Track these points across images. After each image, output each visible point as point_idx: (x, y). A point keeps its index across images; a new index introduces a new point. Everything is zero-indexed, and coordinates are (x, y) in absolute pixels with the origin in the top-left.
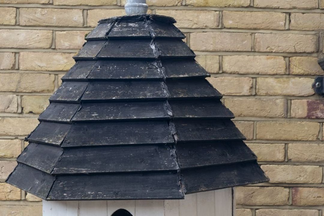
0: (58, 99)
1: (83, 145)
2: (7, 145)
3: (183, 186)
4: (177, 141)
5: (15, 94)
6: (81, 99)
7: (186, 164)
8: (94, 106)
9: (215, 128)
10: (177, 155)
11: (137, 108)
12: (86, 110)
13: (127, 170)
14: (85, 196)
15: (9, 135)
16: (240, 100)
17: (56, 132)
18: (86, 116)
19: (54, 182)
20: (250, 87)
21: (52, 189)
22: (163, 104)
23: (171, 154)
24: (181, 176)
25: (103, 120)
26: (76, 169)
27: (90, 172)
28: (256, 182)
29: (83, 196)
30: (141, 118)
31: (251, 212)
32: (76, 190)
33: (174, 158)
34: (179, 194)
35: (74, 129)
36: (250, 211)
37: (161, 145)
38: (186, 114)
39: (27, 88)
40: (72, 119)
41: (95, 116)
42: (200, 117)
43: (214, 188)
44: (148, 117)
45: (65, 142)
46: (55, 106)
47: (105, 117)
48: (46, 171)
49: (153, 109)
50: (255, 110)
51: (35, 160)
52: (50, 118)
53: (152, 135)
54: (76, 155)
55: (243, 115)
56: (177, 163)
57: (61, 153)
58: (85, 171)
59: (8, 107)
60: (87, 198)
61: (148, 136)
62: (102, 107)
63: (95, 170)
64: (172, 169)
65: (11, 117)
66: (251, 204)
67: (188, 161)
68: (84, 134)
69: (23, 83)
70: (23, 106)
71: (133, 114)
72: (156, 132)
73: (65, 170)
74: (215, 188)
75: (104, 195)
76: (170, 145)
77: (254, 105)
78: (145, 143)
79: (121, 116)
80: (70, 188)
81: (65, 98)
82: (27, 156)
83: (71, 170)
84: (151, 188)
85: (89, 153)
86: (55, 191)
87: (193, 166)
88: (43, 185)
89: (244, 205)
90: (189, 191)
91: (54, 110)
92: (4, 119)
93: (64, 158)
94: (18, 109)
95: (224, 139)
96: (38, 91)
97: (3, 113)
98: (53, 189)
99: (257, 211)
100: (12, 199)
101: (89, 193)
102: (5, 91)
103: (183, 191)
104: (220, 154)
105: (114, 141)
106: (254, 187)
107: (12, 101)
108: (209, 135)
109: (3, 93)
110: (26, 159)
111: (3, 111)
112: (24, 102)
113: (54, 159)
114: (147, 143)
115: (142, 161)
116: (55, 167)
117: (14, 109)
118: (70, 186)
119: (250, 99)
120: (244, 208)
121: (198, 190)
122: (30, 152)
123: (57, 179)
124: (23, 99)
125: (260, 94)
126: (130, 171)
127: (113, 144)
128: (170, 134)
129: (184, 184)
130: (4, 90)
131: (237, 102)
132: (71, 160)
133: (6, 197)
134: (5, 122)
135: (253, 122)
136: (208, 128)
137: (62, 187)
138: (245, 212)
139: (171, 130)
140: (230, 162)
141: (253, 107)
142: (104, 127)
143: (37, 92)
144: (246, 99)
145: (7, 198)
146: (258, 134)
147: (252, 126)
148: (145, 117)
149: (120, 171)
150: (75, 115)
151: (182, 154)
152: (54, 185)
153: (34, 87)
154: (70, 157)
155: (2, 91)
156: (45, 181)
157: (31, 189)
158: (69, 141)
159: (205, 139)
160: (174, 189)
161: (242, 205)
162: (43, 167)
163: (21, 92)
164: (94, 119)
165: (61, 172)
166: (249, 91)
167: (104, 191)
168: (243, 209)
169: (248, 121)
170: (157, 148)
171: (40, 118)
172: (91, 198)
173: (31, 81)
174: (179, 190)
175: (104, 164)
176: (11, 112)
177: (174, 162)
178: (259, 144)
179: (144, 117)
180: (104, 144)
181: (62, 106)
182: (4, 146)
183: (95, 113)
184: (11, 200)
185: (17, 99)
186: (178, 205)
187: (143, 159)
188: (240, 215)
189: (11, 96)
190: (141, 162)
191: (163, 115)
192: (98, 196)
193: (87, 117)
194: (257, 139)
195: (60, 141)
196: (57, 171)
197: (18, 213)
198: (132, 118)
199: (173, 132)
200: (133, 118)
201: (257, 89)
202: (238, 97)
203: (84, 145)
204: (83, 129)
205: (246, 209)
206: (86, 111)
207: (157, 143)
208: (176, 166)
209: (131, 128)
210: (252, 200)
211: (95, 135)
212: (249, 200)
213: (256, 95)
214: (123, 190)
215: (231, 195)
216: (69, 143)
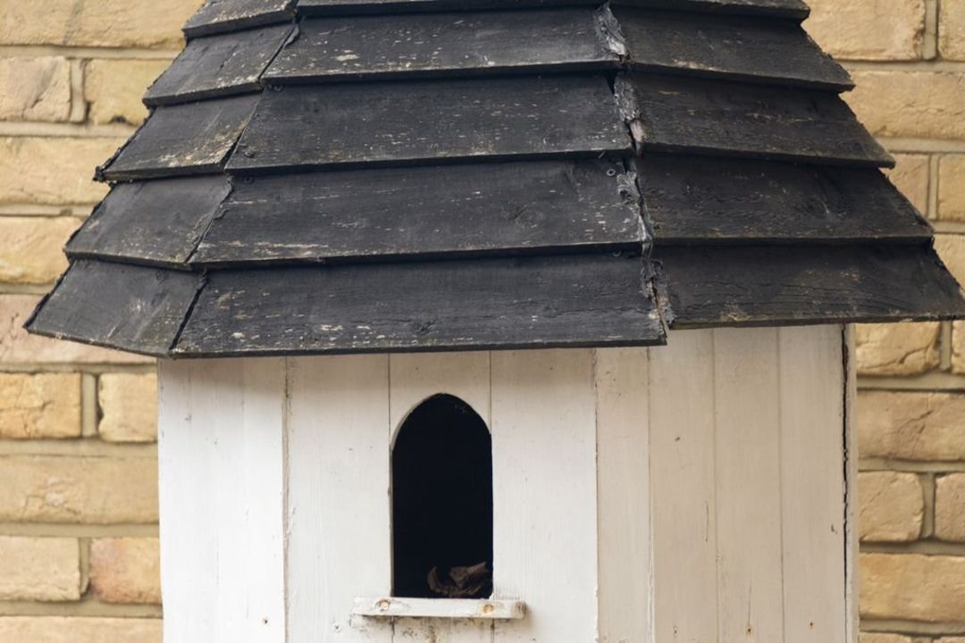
0: (216, 20)
1: (303, 163)
2: (30, 240)
3: (663, 300)
4: (640, 143)
5: (60, 54)
6: (298, 5)
7: (674, 226)
8: (345, 29)
9: (780, 116)
10: (640, 192)
11: (498, 32)
12: (316, 41)
13: (460, 245)
14: (309, 339)
15: (39, 201)
16: (878, 76)
17: (207, 129)
18: (314, 62)
19: (199, 292)
20: (915, 29)
21: (191, 318)
22: (592, 19)
23: (619, 190)
24: (657, 264)
25: (377, 73)
26: (276, 246)
27: (329, 255)
28: (928, 314)
29: (302, 338)
30: (512, 65)
31: (917, 483)
32: (277, 318)
33: (632, 202)
34: (648, 325)
35: (270, 109)
36: (914, 482)
37: (584, 160)
38: (675, 57)
39: (105, 31)
40: (266, 72)
41: (348, 61)
42: (725, 71)
43: (773, 318)
44: (536, 60)
45: (237, 152)
46: (206, 49)
47: (383, 64)
48: (169, 259)
49: (555, 36)
50: (935, 114)
51: (133, 235)
52: (184, 88)
53: (553, 126)
54: (278, 198)
55: (892, 132)
56: (640, 221)
57: (225, 193)
58: (309, 253)
59: (37, 101)
60: (315, 346)
61: (537, 129)
62: (374, 33)
63: (345, 246)
64: (624, 241)
65: (46, 137)
66: (920, 456)
67: (679, 216)
68: (308, 126)
69: (92, 15)
70: (89, 98)
71: (485, 54)
72: (566, 115)
73: (236, 248)
74: (778, 318)
75: (379, 333)
76: (619, 160)
77: (930, 96)
78: (527, 152)
79: (440, 60)
80: (255, 311)
81: (238, 12)
82: (103, 230)
83: (261, 248)
84: (547, 308)
85: (325, 191)
86: (202, 325)
87: (700, 235)
88: (158, 310)
89: (894, 460)
90: (685, 319)
91: (200, 61)
92: (21, 144)
93: (235, 209)
94: (71, 107)
95: (813, 154)
96: (147, 41)
97: (19, 121)
98: (196, 317)
99: (941, 481)
100: (49, 432)
101: (324, 328)
102: (27, 42)
103: (663, 316)
104: (799, 207)
105: (414, 146)
106: (930, 394)
107: (49, 79)
108: (760, 136)
109: (19, 50)
110: (100, 240)
111: (20, 113)
112: (96, 82)
113: (198, 218)
114: (535, 151)
115: (516, 216)
116: (201, 239)
117: (59, 107)
118: (257, 306)
119: (916, 75)
120: (892, 470)
121: (718, 317)
122: (114, 213)
123: (208, 281)
124: (91, 71)
125: (953, 54)
126: (470, 248)
127: (412, 158)
128: (616, 120)
129: (665, 292)
130: (22, 41)
131: (868, 85)
132: (263, 215)
133: (26, 426)
134: (24, 153)
135: (926, 158)
136: (756, 115)
137: (226, 310)
138: (896, 484)
139: (621, 107)
140: (835, 237)
141: (928, 104)
142: (380, 99)
143: (142, 47)
144: (900, 73)
145: (31, 428)
146: (943, 201)
147: (924, 171)
148: (527, 61)
149: (436, 249)
150: (276, 60)
151: (661, 192)
152: (198, 305)
153: (129, 30)
154: (256, 205)
155: (15, 43)
156: (167, 297)
157: (117, 330)
158: (251, 149)
159: (745, 148)
160: (630, 309)
161: (886, 458)
162: (158, 249)
163: (84, 47)
164: (343, 72)
165: (223, 256)
166: (911, 43)
167: (380, 320)
168: (890, 474)
169: (908, 153)
170: (570, 169)
171: (150, 94)
172: (332, 346)
173: (118, 7)
174: (646, 313)
175: (379, 227)
176: (44, 118)
177: (629, 215)
178: (950, 236)
179: (522, 61)
180: (378, 158)
181: (230, 42)
182: (20, 241)
183: (346, 51)
184: (45, 438)
185: (70, 73)
186: (646, 383)
187: (518, 209)
188: (879, 494)
189: (46, 60)
190: (512, 218)
191: (591, 55)
192: (357, 339)
193: (317, 65)
194: (941, 217)
195: (221, 153)
196: (208, 253)
197: (71, 484)
198: (480, 66)
199: (628, 110)
200: (485, 66)
201: (944, 37)
202: (872, 67)
203: (307, 162)
204: (302, 108)
205: (901, 476)
206: (314, 47)
207: (569, 152)
208: (636, 230)
209: (478, 102)
210: (923, 442)
211: (346, 128)
212: (910, 441)
213: (936, 59)
214: (448, 318)
215: (841, 366)
216: (252, 156)
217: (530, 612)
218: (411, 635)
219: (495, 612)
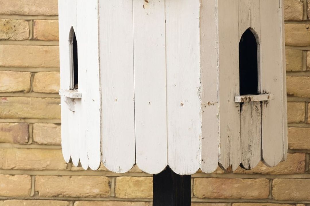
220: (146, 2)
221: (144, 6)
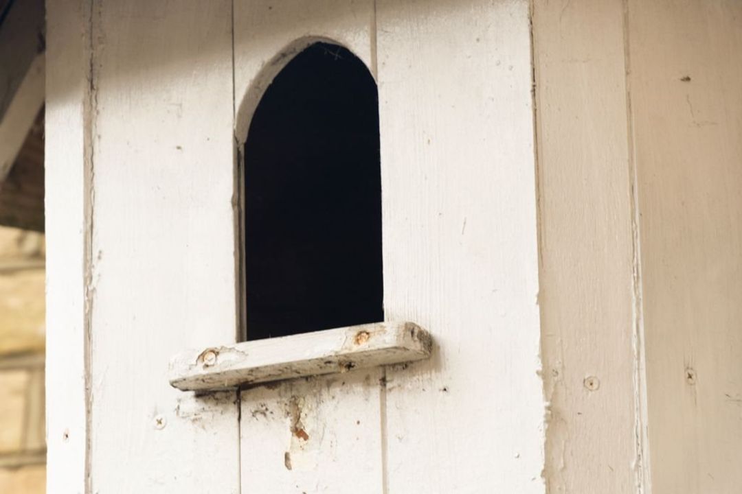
217: (439, 347)
218: (265, 415)
219: (372, 340)
220: (296, 439)
221: (287, 457)
